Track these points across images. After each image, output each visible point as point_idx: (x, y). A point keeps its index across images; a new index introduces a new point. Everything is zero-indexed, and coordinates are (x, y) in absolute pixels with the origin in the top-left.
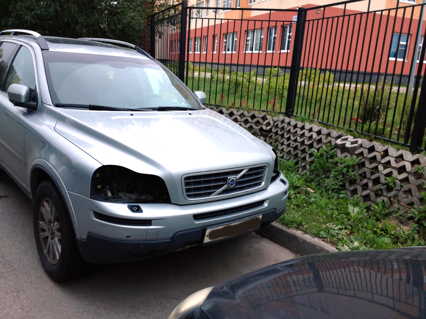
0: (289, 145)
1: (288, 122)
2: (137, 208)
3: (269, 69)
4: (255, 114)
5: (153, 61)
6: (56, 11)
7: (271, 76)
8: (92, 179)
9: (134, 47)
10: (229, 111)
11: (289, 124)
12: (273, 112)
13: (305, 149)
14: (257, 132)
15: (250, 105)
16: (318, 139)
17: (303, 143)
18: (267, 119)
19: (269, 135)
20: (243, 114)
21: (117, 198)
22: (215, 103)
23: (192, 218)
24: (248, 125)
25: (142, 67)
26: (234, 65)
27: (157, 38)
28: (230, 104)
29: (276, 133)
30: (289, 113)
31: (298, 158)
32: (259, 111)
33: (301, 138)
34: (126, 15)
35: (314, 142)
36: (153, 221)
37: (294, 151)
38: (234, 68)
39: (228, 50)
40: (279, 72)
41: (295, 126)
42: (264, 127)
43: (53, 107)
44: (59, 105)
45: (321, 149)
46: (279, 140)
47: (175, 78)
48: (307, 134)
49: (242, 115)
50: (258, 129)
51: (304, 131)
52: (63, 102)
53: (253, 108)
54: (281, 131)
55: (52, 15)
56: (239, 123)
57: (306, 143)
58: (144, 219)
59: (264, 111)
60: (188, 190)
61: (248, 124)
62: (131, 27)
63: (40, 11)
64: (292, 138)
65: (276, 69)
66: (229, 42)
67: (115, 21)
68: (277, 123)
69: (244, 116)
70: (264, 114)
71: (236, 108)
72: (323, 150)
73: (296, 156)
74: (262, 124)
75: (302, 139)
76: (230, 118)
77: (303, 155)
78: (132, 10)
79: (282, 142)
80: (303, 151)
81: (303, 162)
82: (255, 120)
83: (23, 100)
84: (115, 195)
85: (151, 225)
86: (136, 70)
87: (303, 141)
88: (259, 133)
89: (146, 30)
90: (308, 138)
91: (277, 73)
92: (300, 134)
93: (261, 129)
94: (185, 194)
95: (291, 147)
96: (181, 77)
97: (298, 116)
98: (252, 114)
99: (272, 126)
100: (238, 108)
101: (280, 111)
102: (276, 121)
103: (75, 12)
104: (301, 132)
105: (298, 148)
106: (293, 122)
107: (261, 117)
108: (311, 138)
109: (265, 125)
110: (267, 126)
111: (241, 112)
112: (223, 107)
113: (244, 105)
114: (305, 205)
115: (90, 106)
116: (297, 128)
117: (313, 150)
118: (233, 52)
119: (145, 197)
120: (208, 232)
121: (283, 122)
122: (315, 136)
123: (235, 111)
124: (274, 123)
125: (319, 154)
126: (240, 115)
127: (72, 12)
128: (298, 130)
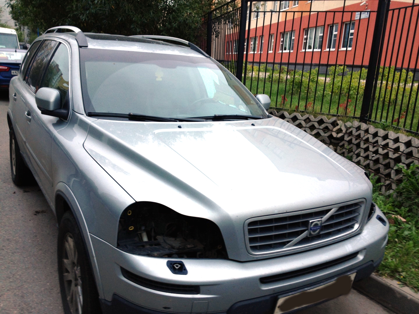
0: (367, 157)
1: (366, 129)
2: (179, 266)
3: (334, 67)
4: (323, 118)
5: (208, 60)
6: (111, 10)
7: (336, 74)
8: (121, 218)
9: (188, 44)
10: (292, 116)
11: (367, 131)
12: (346, 117)
13: (389, 163)
14: (325, 139)
15: (318, 107)
16: (407, 152)
17: (386, 156)
18: (338, 125)
19: (341, 144)
20: (308, 118)
21: (156, 245)
22: (276, 106)
23: (258, 282)
24: (315, 132)
25: (196, 67)
26: (292, 64)
27: (214, 37)
28: (293, 107)
29: (350, 142)
30: (364, 118)
31: (379, 174)
32: (328, 115)
33: (383, 149)
34: (183, 13)
35: (402, 156)
36: (201, 288)
37: (374, 165)
38: (292, 67)
39: (285, 49)
40: (345, 70)
41: (375, 135)
42: (335, 135)
43: (85, 117)
44: (92, 114)
45: (412, 164)
46: (354, 151)
47: (232, 78)
48: (392, 145)
49: (307, 120)
50: (327, 136)
51: (387, 141)
52: (98, 110)
53: (321, 111)
54: (356, 139)
55: (107, 14)
56: (304, 129)
57: (390, 156)
58: (189, 284)
59: (334, 116)
60: (252, 240)
61: (315, 130)
62: (187, 25)
63: (94, 10)
64: (371, 149)
65: (342, 67)
66: (286, 42)
67: (171, 20)
68: (351, 130)
69: (310, 121)
70: (334, 118)
71: (301, 112)
72: (415, 166)
73: (377, 171)
74: (332, 131)
75: (386, 151)
76: (292, 124)
77: (387, 171)
78: (188, 7)
79: (358, 153)
80: (387, 166)
81: (387, 180)
82: (323, 126)
83: (51, 108)
84: (153, 240)
85: (198, 292)
86: (190, 70)
87: (387, 154)
88: (328, 141)
89: (202, 29)
90: (393, 150)
91: (342, 72)
92: (382, 144)
93: (331, 137)
94: (249, 245)
95: (371, 160)
96: (239, 76)
97: (377, 123)
98: (319, 119)
99: (345, 134)
100: (303, 112)
101: (354, 115)
102: (350, 128)
103: (130, 10)
104: (384, 143)
105: (380, 162)
106: (372, 130)
107: (331, 122)
108: (397, 150)
109: (335, 132)
110: (338, 133)
111: (307, 116)
112: (286, 110)
113: (310, 109)
114: (396, 240)
115: (130, 115)
116: (377, 137)
117: (401, 165)
118: (291, 51)
119: (193, 246)
120: (281, 301)
121: (358, 128)
122: (402, 148)
123: (299, 115)
124: (347, 130)
125: (410, 171)
126: (305, 120)
127: (127, 10)
128: (380, 140)
